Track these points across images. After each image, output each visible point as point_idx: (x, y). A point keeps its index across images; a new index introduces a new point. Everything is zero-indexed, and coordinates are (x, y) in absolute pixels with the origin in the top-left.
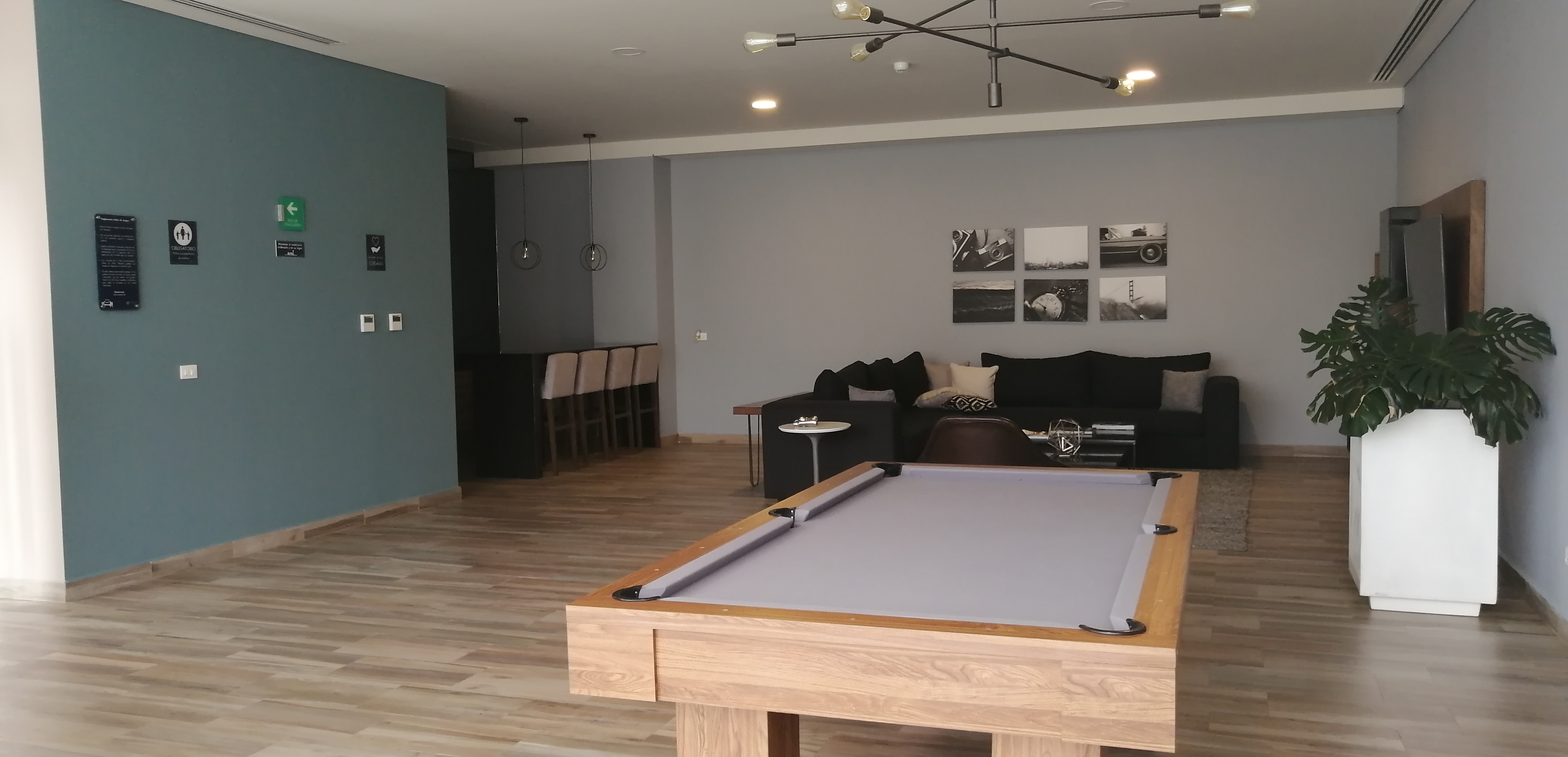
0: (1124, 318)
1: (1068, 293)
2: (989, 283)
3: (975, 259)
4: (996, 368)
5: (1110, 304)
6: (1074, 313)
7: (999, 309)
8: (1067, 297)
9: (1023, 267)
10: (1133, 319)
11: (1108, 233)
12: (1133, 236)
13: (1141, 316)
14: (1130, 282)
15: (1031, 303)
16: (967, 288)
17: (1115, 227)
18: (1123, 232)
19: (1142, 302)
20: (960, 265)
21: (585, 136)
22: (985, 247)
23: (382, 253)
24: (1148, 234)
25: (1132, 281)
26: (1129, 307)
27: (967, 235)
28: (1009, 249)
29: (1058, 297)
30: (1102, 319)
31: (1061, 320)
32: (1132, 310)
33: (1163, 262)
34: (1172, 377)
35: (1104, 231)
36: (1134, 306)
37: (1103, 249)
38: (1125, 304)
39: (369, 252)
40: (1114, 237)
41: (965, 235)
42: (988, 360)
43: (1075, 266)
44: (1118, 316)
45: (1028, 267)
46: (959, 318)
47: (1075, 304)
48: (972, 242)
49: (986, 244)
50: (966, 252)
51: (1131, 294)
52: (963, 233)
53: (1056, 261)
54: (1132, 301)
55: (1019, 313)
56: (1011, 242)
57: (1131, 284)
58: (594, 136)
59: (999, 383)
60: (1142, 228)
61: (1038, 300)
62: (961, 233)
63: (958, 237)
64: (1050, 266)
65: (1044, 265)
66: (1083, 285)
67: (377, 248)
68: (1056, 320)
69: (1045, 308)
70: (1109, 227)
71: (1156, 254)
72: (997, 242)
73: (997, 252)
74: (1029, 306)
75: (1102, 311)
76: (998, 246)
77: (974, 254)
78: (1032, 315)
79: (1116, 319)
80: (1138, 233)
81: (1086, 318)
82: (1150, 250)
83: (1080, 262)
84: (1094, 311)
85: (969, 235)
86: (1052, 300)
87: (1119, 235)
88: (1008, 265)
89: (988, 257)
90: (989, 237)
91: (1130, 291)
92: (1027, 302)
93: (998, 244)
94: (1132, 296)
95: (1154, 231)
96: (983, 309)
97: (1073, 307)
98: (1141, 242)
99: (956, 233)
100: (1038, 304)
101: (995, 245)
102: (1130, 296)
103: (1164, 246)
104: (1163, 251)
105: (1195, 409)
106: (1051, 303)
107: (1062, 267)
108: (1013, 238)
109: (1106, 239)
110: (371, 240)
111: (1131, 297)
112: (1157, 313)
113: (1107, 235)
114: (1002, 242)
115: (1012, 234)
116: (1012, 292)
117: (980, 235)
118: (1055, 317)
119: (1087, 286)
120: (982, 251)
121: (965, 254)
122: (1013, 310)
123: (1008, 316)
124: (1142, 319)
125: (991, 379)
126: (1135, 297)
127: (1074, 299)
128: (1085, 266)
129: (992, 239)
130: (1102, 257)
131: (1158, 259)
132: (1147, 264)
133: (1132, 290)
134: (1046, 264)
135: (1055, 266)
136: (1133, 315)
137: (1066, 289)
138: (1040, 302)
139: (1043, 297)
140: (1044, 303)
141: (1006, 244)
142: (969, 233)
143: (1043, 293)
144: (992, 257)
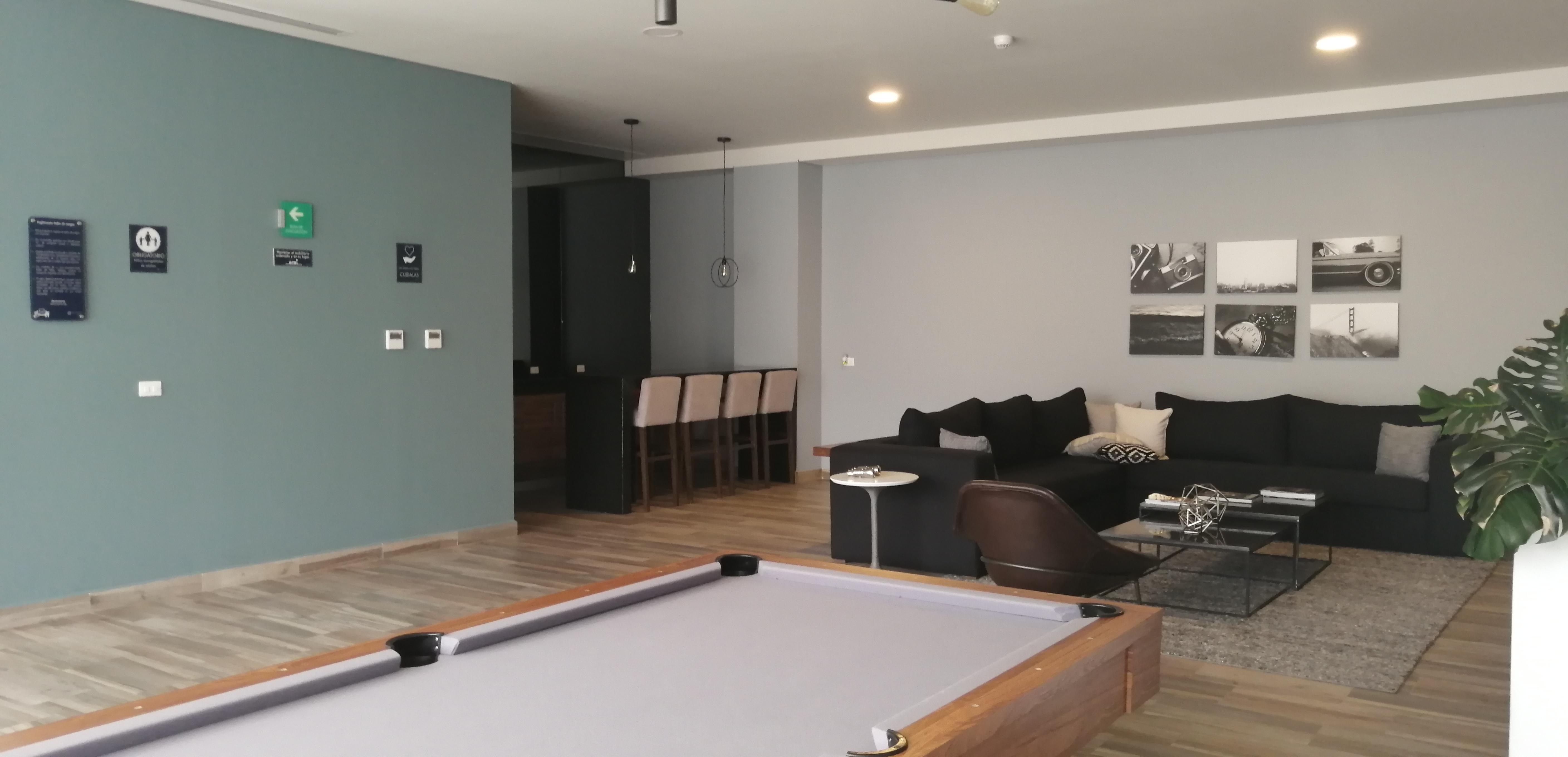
0: (1341, 355)
1: (1270, 322)
2: (1173, 307)
3: (1156, 279)
4: (1169, 411)
5: (1323, 337)
6: (1277, 347)
7: (1185, 339)
8: (1269, 327)
9: (1215, 290)
10: (1353, 356)
11: (1322, 248)
12: (1357, 252)
13: (1365, 353)
14: (1350, 310)
15: (1223, 333)
16: (1147, 313)
17: (1333, 241)
18: (1343, 247)
19: (1365, 335)
20: (1139, 286)
21: (720, 139)
22: (1170, 264)
23: (418, 263)
24: (1376, 250)
25: (1353, 309)
26: (1348, 341)
27: (1148, 250)
28: (1199, 267)
29: (1257, 326)
30: (1312, 355)
31: (1262, 355)
32: (1352, 345)
33: (1396, 284)
34: (1391, 432)
35: (1317, 247)
36: (1355, 340)
37: (1315, 269)
38: (1342, 337)
39: (400, 262)
40: (1331, 253)
41: (1145, 251)
42: (1163, 400)
43: (1280, 289)
44: (1334, 352)
45: (1221, 290)
46: (1136, 349)
47: (1279, 336)
48: (1154, 259)
49: (1170, 260)
50: (1147, 269)
51: (1352, 325)
52: (1144, 248)
53: (1256, 282)
54: (1353, 334)
55: (1209, 345)
56: (1200, 258)
57: (1352, 312)
58: (727, 140)
59: (1172, 430)
60: (1368, 242)
61: (1233, 329)
62: (1141, 248)
63: (1136, 253)
64: (1249, 289)
65: (1240, 287)
66: (1290, 312)
67: (411, 257)
68: (1254, 354)
69: (1241, 340)
70: (1325, 241)
71: (1387, 274)
72: (1184, 259)
73: (1183, 271)
74: (1221, 336)
75: (1313, 346)
76: (1185, 263)
77: (1155, 272)
78: (1224, 348)
79: (1330, 355)
80: (1361, 248)
81: (1292, 353)
82: (1377, 270)
83: (1287, 285)
84: (1302, 344)
85: (1150, 250)
86: (1250, 330)
87: (1337, 251)
88: (1197, 287)
89: (1172, 277)
90: (1174, 253)
91: (1350, 321)
92: (1218, 333)
93: (1185, 261)
94: (1353, 327)
95: (1384, 246)
96: (1165, 338)
97: (1276, 339)
98: (1366, 260)
99: (1134, 248)
100: (1232, 335)
101: (1180, 263)
102: (1350, 327)
103: (1397, 265)
104: (1396, 272)
105: (1419, 476)
106: (1249, 333)
107: (1263, 290)
108: (1204, 253)
109: (1320, 255)
110: (402, 250)
111: (1352, 329)
112: (1386, 350)
113: (1321, 251)
114: (1190, 258)
115: (1203, 249)
116: (1200, 320)
117: (1164, 250)
118: (1253, 351)
119: (1295, 314)
120: (1165, 270)
121: (1145, 273)
122: (1202, 341)
123: (1196, 349)
124: (1365, 356)
125: (1163, 424)
126: (1357, 328)
127: (1277, 329)
128: (1293, 289)
129: (1177, 255)
130: (1315, 278)
131: (1388, 281)
132: (1373, 288)
133: (1353, 320)
134: (1243, 286)
135: (1254, 289)
136: (1354, 351)
137: (1268, 317)
138: (1235, 332)
139: (1239, 326)
140: (1239, 334)
141: (1195, 261)
142: (1150, 247)
143: (1240, 322)
144: (1177, 276)
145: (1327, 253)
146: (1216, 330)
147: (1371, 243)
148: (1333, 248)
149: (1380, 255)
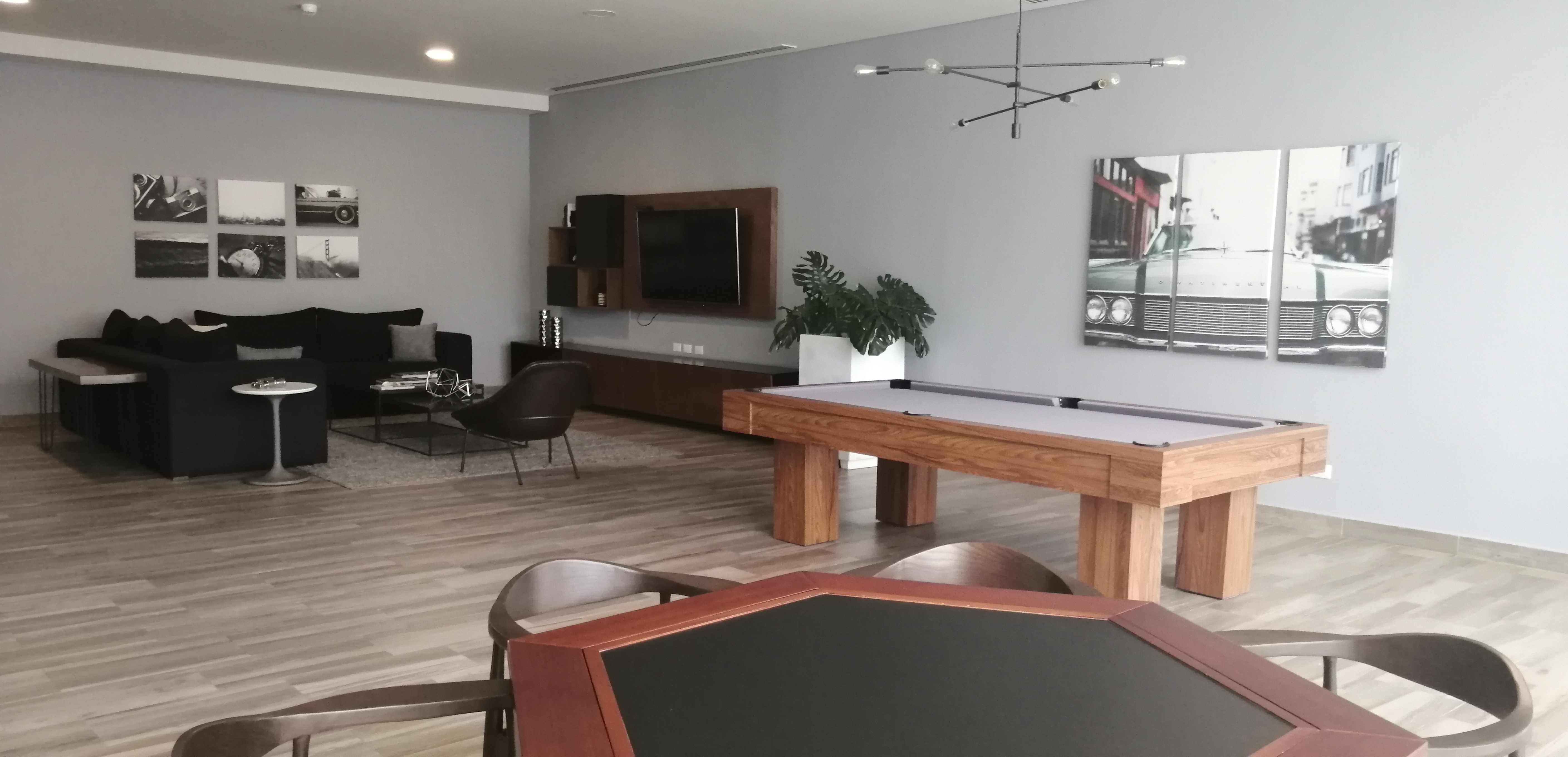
0: (320, 276)
1: (266, 249)
2: (180, 235)
3: (162, 208)
4: (224, 326)
5: (307, 262)
6: (273, 270)
7: (192, 263)
8: (265, 253)
9: (216, 220)
10: (329, 277)
11: (304, 191)
12: (329, 196)
13: (337, 274)
14: (326, 241)
16: (154, 239)
17: (311, 186)
18: (319, 192)
19: (337, 261)
20: (142, 213)
22: (175, 195)
24: (342, 196)
25: (328, 241)
26: (326, 266)
27: (153, 181)
28: (201, 199)
29: (255, 252)
30: (298, 276)
32: (328, 267)
33: (355, 223)
34: (401, 332)
35: (299, 190)
36: (330, 264)
37: (298, 208)
38: (321, 263)
40: (310, 196)
41: (150, 180)
42: (202, 317)
43: (272, 223)
44: (316, 274)
45: (222, 221)
46: (142, 272)
47: (273, 260)
48: (159, 189)
49: (175, 191)
50: (153, 199)
52: (148, 177)
53: (252, 216)
54: (328, 260)
56: (203, 192)
57: (327, 243)
60: (336, 189)
61: (235, 255)
62: (145, 178)
63: (140, 182)
64: (247, 221)
65: (240, 220)
66: (280, 241)
68: (254, 276)
69: (242, 264)
70: (305, 186)
71: (350, 215)
72: (188, 191)
73: (188, 202)
74: (225, 261)
75: (299, 269)
76: (189, 195)
77: (160, 201)
79: (312, 276)
80: (333, 194)
81: (284, 275)
82: (343, 212)
83: (278, 219)
84: (291, 268)
85: (155, 180)
86: (249, 256)
87: (315, 195)
89: (177, 207)
90: (178, 185)
91: (326, 250)
92: (222, 258)
93: (189, 193)
94: (328, 254)
95: (347, 193)
96: (172, 262)
98: (335, 203)
99: (138, 177)
100: (236, 259)
101: (184, 195)
102: (327, 254)
103: (356, 208)
104: (356, 213)
106: (248, 259)
107: (258, 223)
108: (205, 188)
109: (303, 197)
111: (327, 256)
112: (350, 272)
113: (303, 194)
114: (194, 191)
116: (205, 246)
118: (253, 274)
119: (284, 243)
120: (170, 200)
121: (151, 202)
122: (206, 265)
123: (202, 272)
124: (337, 277)
126: (331, 255)
127: (272, 256)
128: (282, 223)
129: (182, 187)
130: (298, 215)
131: (351, 220)
132: (341, 225)
133: (328, 249)
134: (242, 218)
135: (251, 221)
136: (329, 273)
137: (264, 245)
138: (237, 257)
139: (240, 252)
140: (241, 259)
141: (199, 193)
142: (155, 178)
143: (240, 249)
144: (182, 206)
145: (308, 196)
146: (219, 255)
147: (339, 190)
148: (312, 192)
149: (345, 200)
